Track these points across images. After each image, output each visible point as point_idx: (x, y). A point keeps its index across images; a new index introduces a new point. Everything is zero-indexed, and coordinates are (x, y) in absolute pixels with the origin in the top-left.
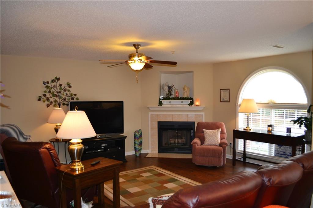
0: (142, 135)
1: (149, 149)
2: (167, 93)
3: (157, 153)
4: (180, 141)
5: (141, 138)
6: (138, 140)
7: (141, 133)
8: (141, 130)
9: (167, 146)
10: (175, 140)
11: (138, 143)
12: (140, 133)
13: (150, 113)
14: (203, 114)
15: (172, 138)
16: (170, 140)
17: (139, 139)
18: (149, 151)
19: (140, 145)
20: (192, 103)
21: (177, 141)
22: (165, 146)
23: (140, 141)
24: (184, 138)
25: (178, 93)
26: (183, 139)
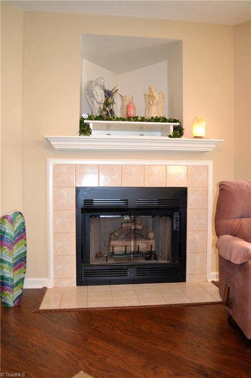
0: (24, 230)
1: (47, 275)
2: (102, 107)
3: (76, 285)
4: (143, 245)
5: (22, 241)
6: (11, 248)
7: (23, 223)
8: (20, 213)
9: (105, 263)
10: (127, 243)
11: (11, 261)
12: (17, 225)
13: (52, 163)
14: (210, 163)
15: (117, 238)
16: (112, 243)
17: (15, 247)
18: (49, 283)
19: (19, 267)
20: (178, 132)
21: (135, 246)
22: (97, 263)
23: (17, 251)
24: (151, 235)
25: (134, 108)
26: (150, 239)
